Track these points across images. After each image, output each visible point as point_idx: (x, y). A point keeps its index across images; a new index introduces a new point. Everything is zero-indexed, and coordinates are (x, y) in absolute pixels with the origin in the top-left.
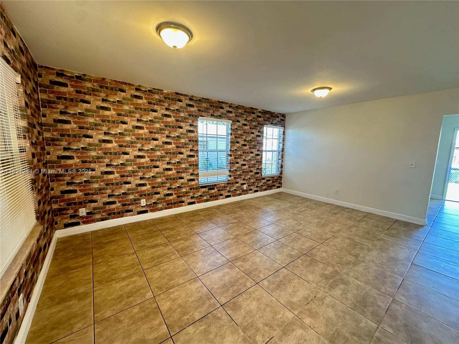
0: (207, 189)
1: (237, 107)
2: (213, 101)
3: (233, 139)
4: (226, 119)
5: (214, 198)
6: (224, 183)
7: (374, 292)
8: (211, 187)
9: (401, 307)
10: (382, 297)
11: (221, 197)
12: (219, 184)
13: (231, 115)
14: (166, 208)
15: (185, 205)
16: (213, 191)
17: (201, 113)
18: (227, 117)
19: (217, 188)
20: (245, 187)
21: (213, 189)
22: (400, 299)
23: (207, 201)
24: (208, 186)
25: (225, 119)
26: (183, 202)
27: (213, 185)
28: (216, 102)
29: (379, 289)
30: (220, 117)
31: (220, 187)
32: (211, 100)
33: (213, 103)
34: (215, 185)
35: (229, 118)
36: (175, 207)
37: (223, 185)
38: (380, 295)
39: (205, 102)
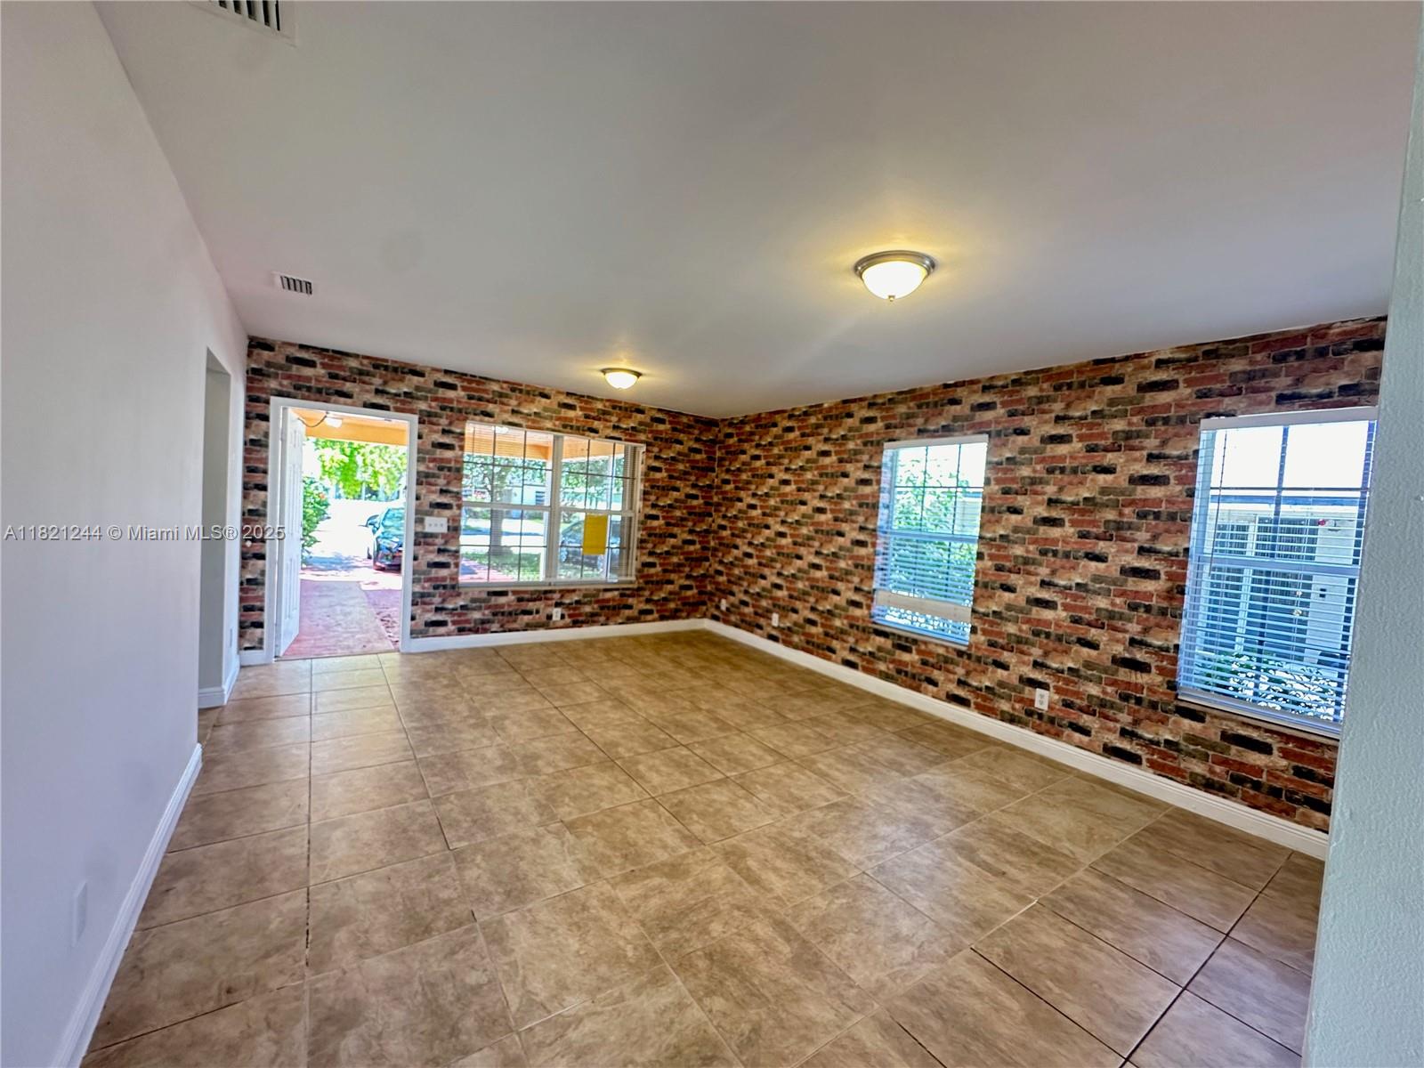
0: (887, 643)
1: (1014, 382)
2: (926, 391)
3: (990, 498)
4: (969, 432)
5: (909, 681)
6: (947, 647)
7: (459, 786)
8: (904, 643)
9: (412, 795)
10: (443, 788)
11: (931, 687)
12: (925, 643)
13: (988, 415)
14: (804, 649)
15: (835, 662)
16: (906, 657)
17: (892, 433)
18: (972, 427)
19: (919, 652)
20: (1042, 700)
21: (907, 650)
22: (421, 805)
23: (886, 677)
24: (894, 634)
25: (965, 434)
26: (833, 651)
27: (907, 639)
28: (935, 391)
29: (460, 795)
30: (947, 431)
31: (930, 653)
32: (921, 389)
33: (926, 395)
34: (915, 641)
35: (979, 429)
36: (818, 655)
37: (941, 651)
38: (449, 789)
39: (904, 401)
